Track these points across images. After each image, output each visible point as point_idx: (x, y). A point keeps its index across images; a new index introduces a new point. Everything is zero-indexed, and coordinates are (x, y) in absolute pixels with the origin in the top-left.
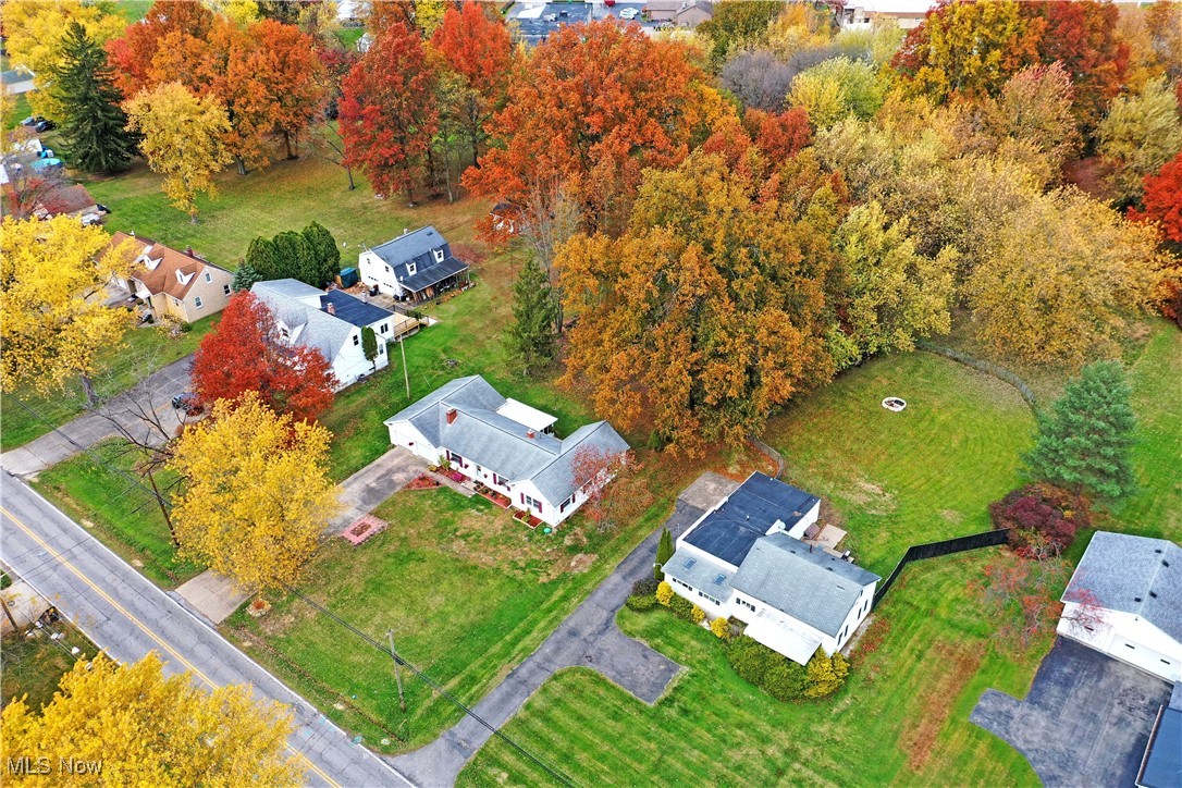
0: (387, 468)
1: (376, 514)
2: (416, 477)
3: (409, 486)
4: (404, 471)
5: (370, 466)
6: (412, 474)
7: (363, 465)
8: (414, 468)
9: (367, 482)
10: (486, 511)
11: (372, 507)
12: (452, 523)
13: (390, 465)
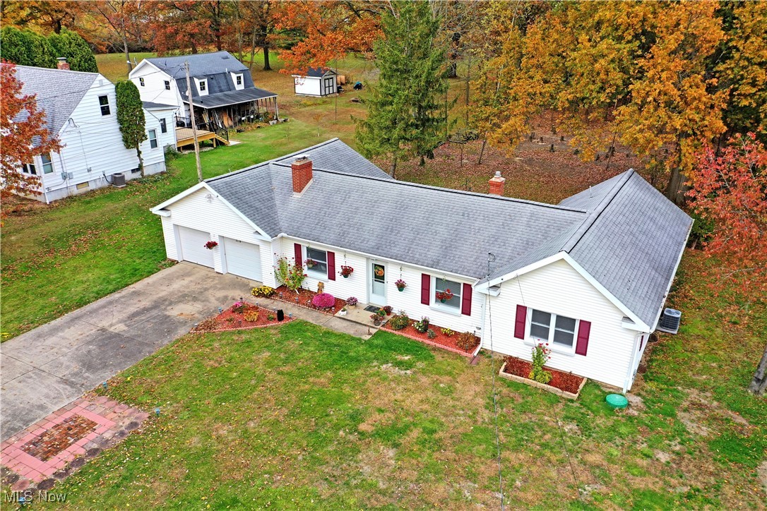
0: (155, 297)
1: (117, 393)
2: (225, 308)
3: (209, 326)
4: (195, 299)
5: (116, 295)
6: (214, 303)
7: (99, 296)
8: (221, 294)
9: (105, 324)
10: (420, 365)
11: (107, 376)
12: (339, 400)
13: (164, 292)
